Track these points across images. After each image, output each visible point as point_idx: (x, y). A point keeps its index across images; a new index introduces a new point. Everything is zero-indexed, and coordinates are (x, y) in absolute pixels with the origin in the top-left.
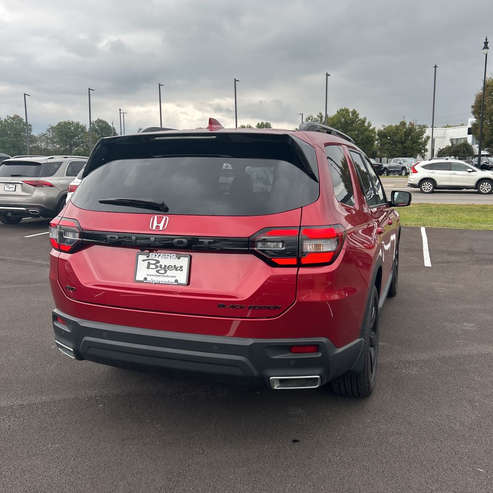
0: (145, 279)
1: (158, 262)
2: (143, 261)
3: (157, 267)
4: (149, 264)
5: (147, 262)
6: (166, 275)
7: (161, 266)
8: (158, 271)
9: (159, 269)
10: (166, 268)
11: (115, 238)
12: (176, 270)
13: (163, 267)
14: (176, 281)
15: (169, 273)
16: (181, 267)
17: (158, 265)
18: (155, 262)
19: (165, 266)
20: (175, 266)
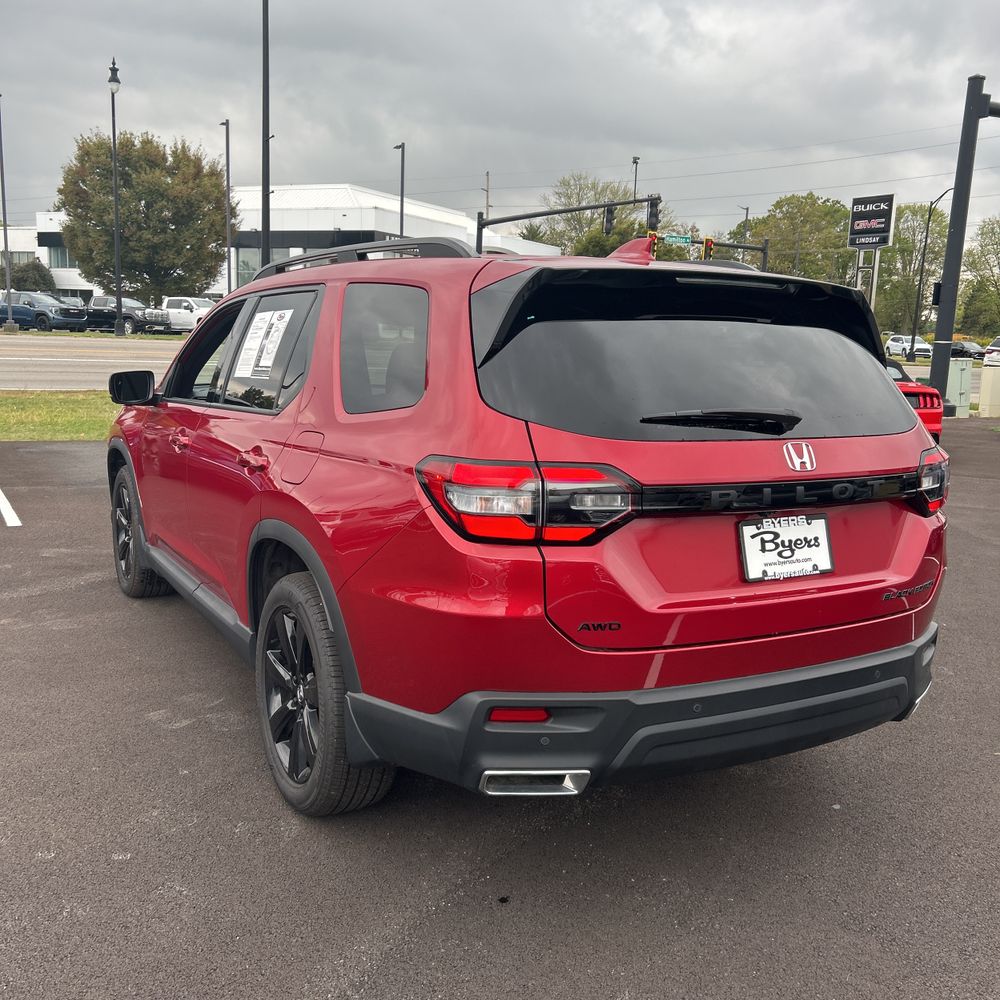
0: (765, 573)
1: (777, 535)
2: (753, 537)
3: (777, 546)
4: (763, 542)
5: (759, 538)
6: (793, 558)
7: (783, 542)
8: (780, 554)
9: (781, 548)
10: (792, 546)
11: (729, 494)
12: (810, 546)
13: (787, 544)
14: (815, 567)
15: (799, 554)
16: (816, 539)
17: (779, 541)
18: (771, 537)
19: (790, 541)
20: (805, 539)
